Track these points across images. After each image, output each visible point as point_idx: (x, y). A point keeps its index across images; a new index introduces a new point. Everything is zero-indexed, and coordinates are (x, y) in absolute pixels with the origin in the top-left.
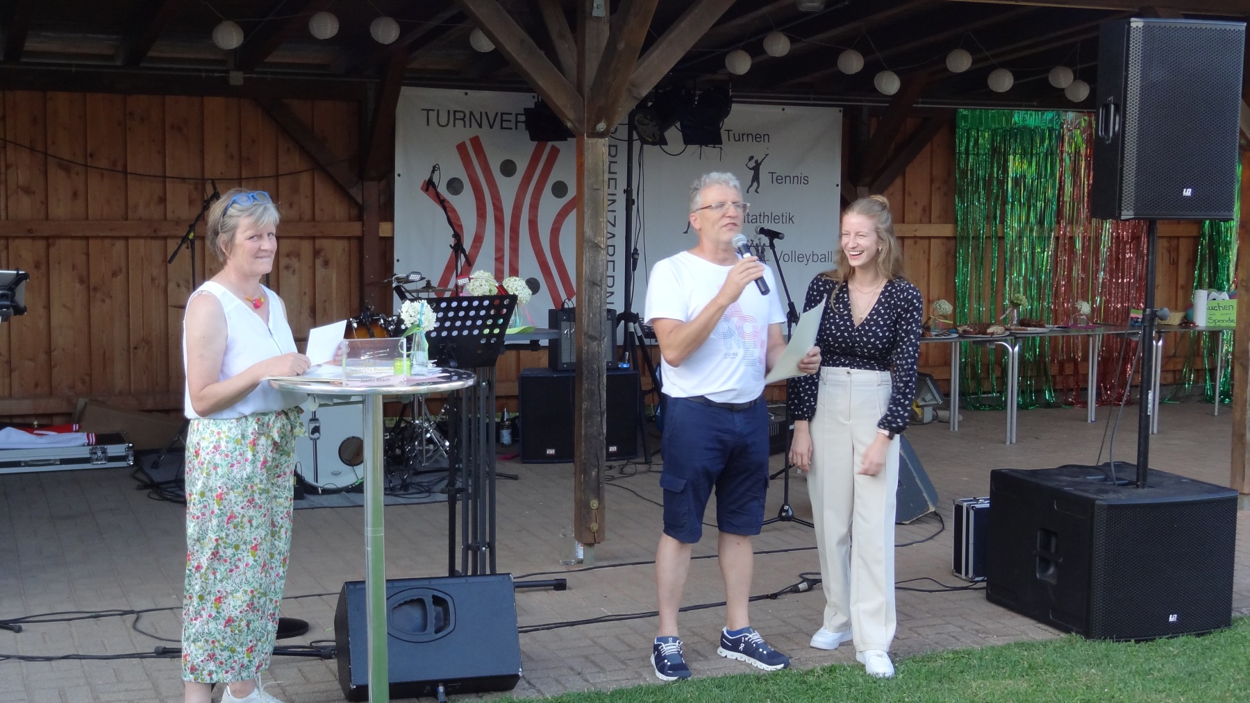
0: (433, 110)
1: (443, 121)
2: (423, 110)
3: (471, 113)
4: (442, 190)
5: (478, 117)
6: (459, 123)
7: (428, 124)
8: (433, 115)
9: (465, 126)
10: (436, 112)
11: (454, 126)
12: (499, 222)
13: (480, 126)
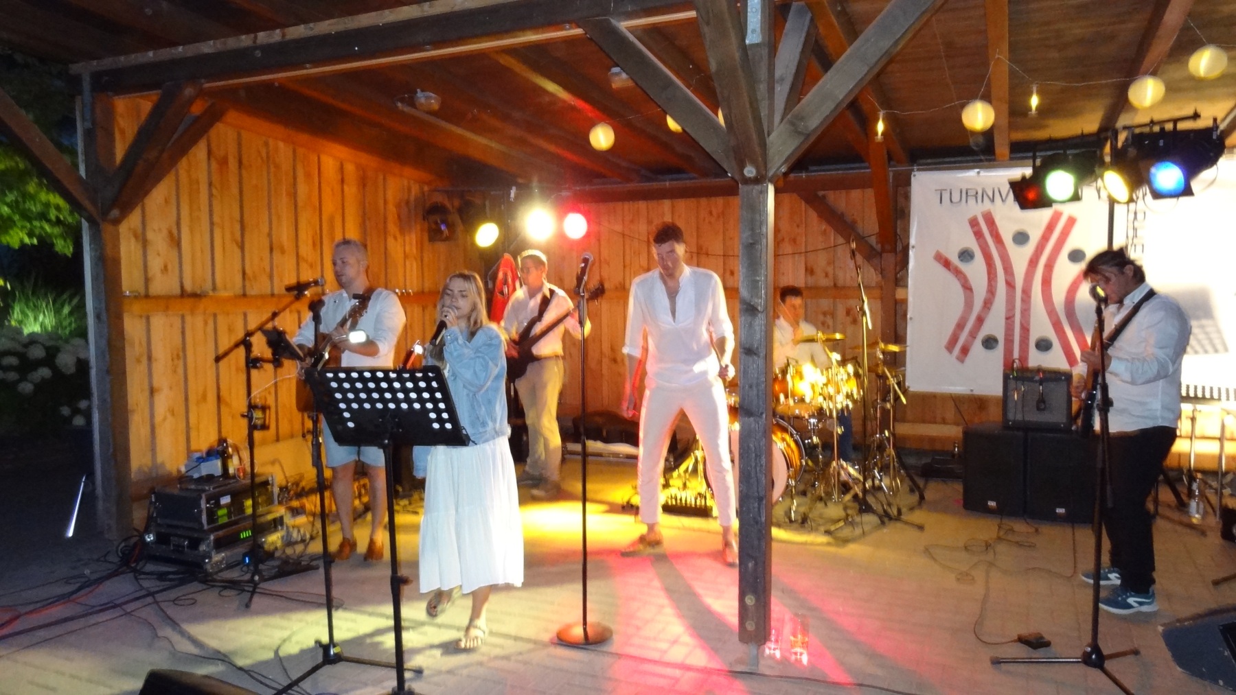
0: (946, 190)
1: (956, 197)
2: (936, 190)
3: (984, 191)
4: (954, 259)
5: (991, 195)
6: (972, 201)
7: (941, 202)
8: (946, 196)
9: (977, 201)
10: (949, 191)
11: (967, 201)
12: (1010, 285)
13: (993, 200)
